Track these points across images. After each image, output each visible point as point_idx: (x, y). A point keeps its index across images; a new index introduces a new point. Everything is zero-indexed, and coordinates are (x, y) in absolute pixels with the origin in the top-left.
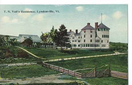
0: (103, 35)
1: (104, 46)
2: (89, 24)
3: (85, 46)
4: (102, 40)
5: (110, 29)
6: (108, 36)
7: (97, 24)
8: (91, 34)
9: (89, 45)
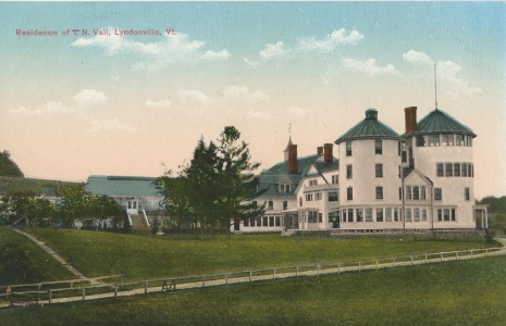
0: (440, 166)
1: (450, 214)
2: (372, 115)
3: (351, 220)
4: (436, 186)
5: (474, 136)
6: (466, 170)
7: (411, 113)
8: (379, 159)
9: (369, 212)
